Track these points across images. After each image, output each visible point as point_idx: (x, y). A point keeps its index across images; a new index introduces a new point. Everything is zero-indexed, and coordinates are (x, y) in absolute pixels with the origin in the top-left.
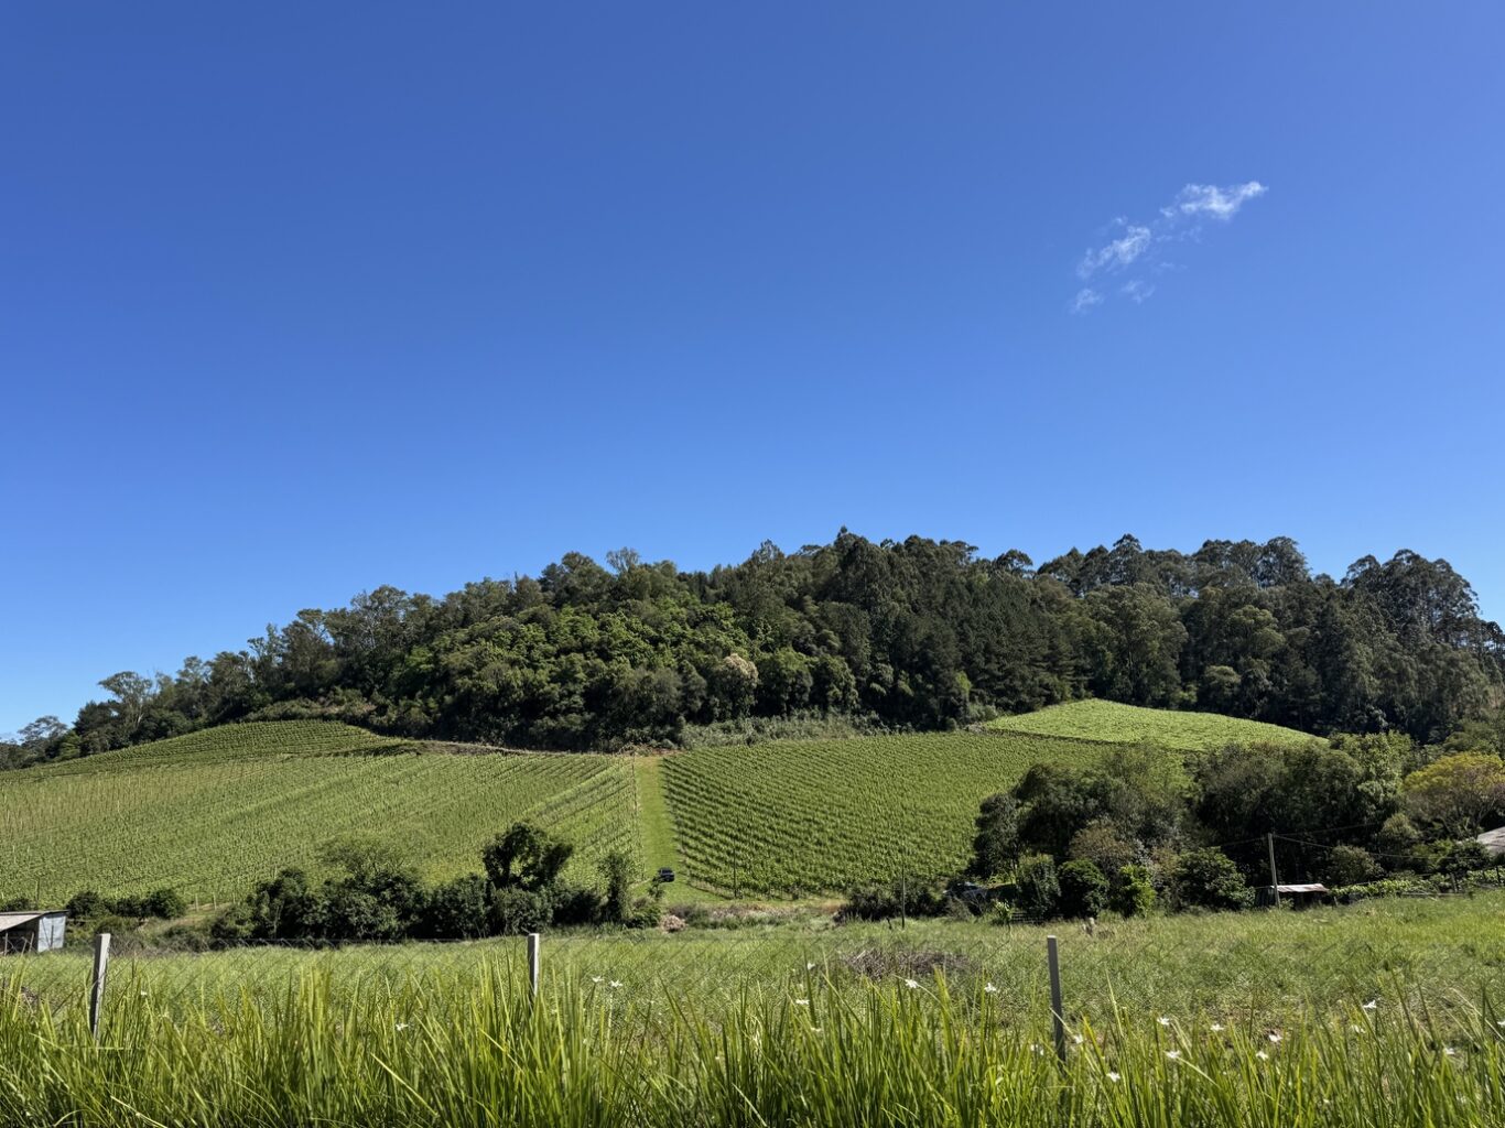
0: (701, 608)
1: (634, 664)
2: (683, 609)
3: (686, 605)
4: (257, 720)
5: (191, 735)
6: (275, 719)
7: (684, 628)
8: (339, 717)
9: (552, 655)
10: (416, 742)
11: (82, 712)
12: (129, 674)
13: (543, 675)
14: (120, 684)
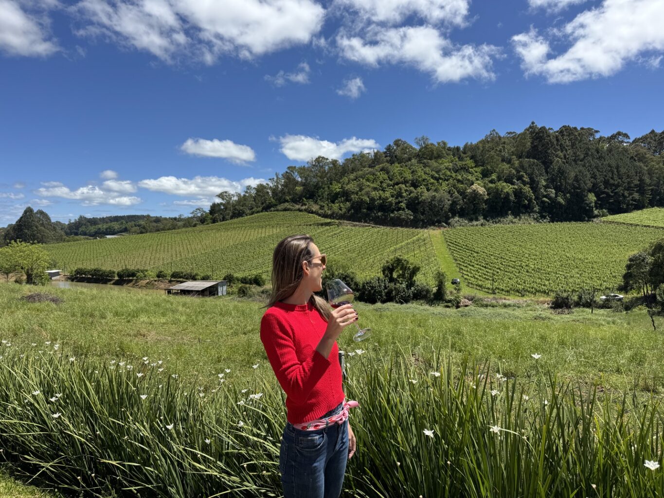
0: (459, 163)
1: (428, 190)
2: (451, 164)
3: (452, 161)
4: (274, 211)
5: (251, 216)
6: (281, 211)
7: (451, 173)
8: (306, 210)
9: (391, 185)
10: (337, 221)
11: (211, 207)
12: (226, 192)
13: (388, 194)
14: (223, 196)
